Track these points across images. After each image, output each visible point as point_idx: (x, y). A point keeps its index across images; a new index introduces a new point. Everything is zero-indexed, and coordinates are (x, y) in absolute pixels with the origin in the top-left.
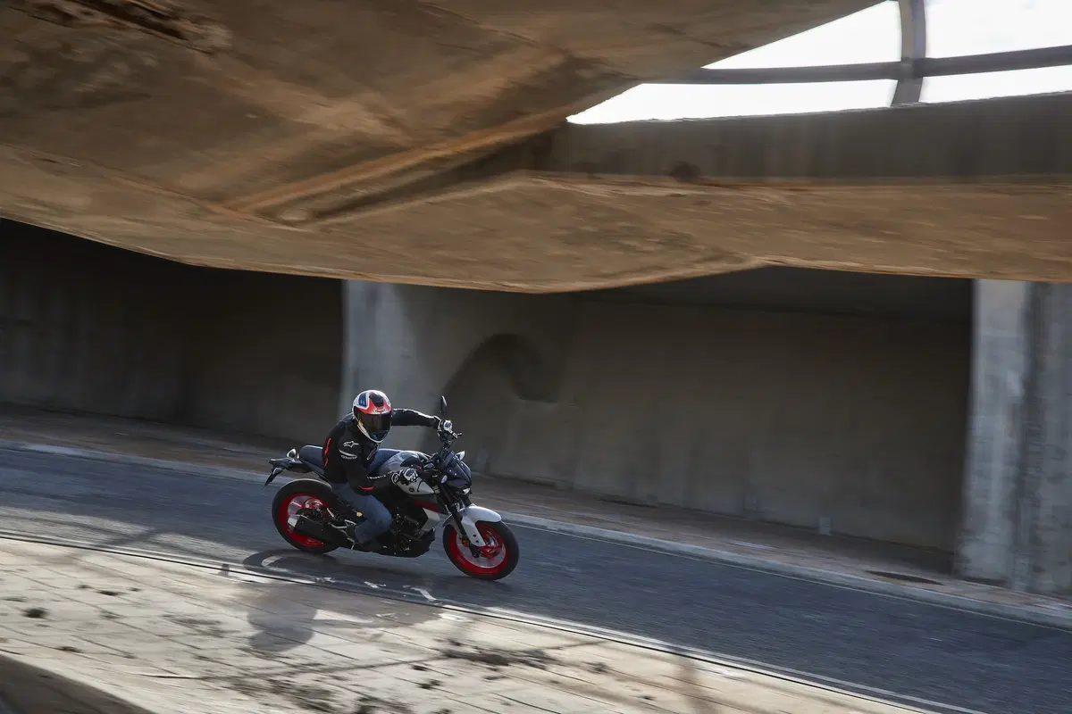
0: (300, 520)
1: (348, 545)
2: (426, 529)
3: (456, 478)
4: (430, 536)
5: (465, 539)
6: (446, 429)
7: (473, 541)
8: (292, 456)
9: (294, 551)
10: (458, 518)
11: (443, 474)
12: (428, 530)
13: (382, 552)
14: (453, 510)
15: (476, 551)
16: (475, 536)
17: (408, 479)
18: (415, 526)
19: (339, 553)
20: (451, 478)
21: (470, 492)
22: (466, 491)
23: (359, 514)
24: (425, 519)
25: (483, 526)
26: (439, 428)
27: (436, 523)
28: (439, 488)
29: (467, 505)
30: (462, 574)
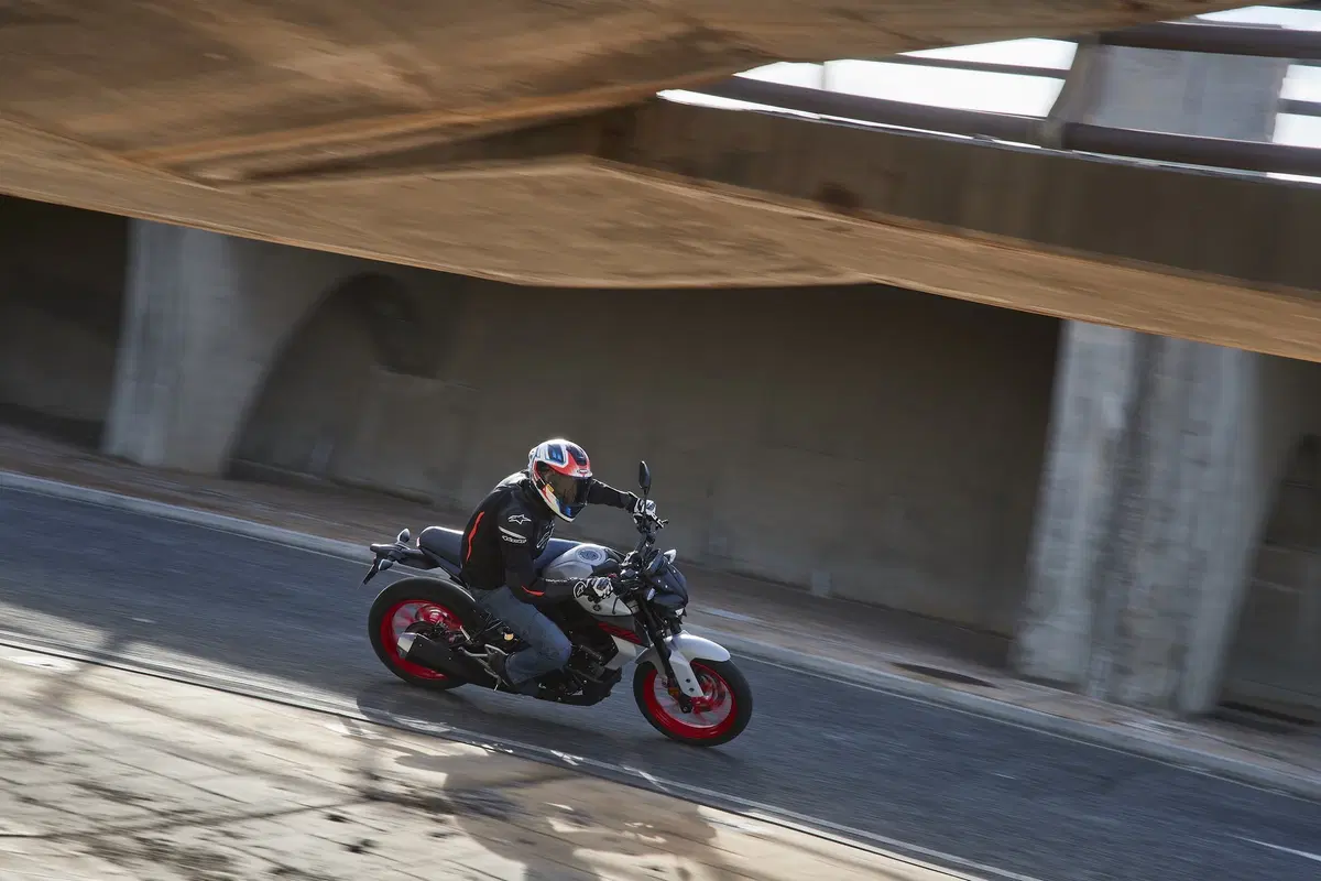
0: (416, 642)
1: (490, 683)
2: (612, 666)
3: (667, 593)
4: (614, 676)
5: (672, 685)
6: (649, 513)
7: (685, 689)
8: (405, 539)
9: (400, 683)
10: (664, 653)
11: (647, 587)
12: (615, 668)
13: (540, 696)
14: (659, 641)
15: (686, 703)
16: (688, 681)
17: (600, 593)
18: (597, 660)
19: (468, 689)
20: (660, 591)
21: (684, 613)
22: (679, 612)
23: (509, 637)
24: (612, 652)
25: (700, 666)
26: (636, 509)
27: (628, 658)
28: (640, 605)
29: (676, 632)
30: (659, 734)
